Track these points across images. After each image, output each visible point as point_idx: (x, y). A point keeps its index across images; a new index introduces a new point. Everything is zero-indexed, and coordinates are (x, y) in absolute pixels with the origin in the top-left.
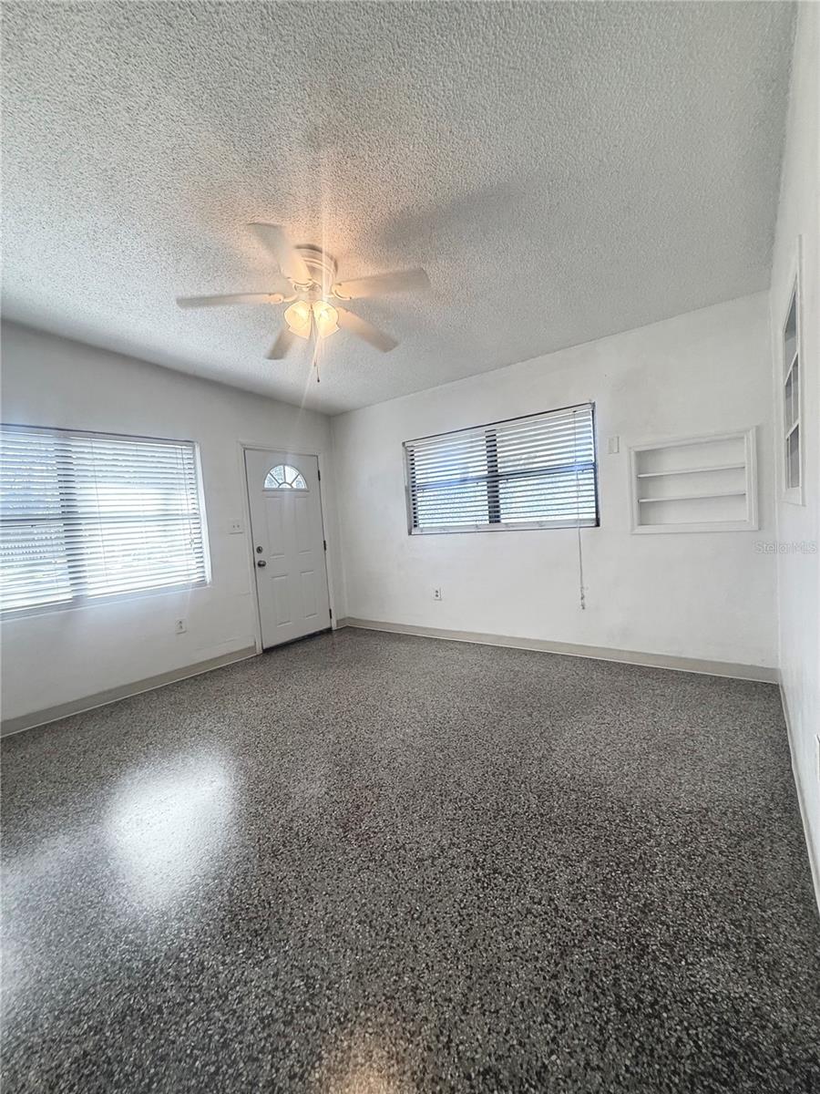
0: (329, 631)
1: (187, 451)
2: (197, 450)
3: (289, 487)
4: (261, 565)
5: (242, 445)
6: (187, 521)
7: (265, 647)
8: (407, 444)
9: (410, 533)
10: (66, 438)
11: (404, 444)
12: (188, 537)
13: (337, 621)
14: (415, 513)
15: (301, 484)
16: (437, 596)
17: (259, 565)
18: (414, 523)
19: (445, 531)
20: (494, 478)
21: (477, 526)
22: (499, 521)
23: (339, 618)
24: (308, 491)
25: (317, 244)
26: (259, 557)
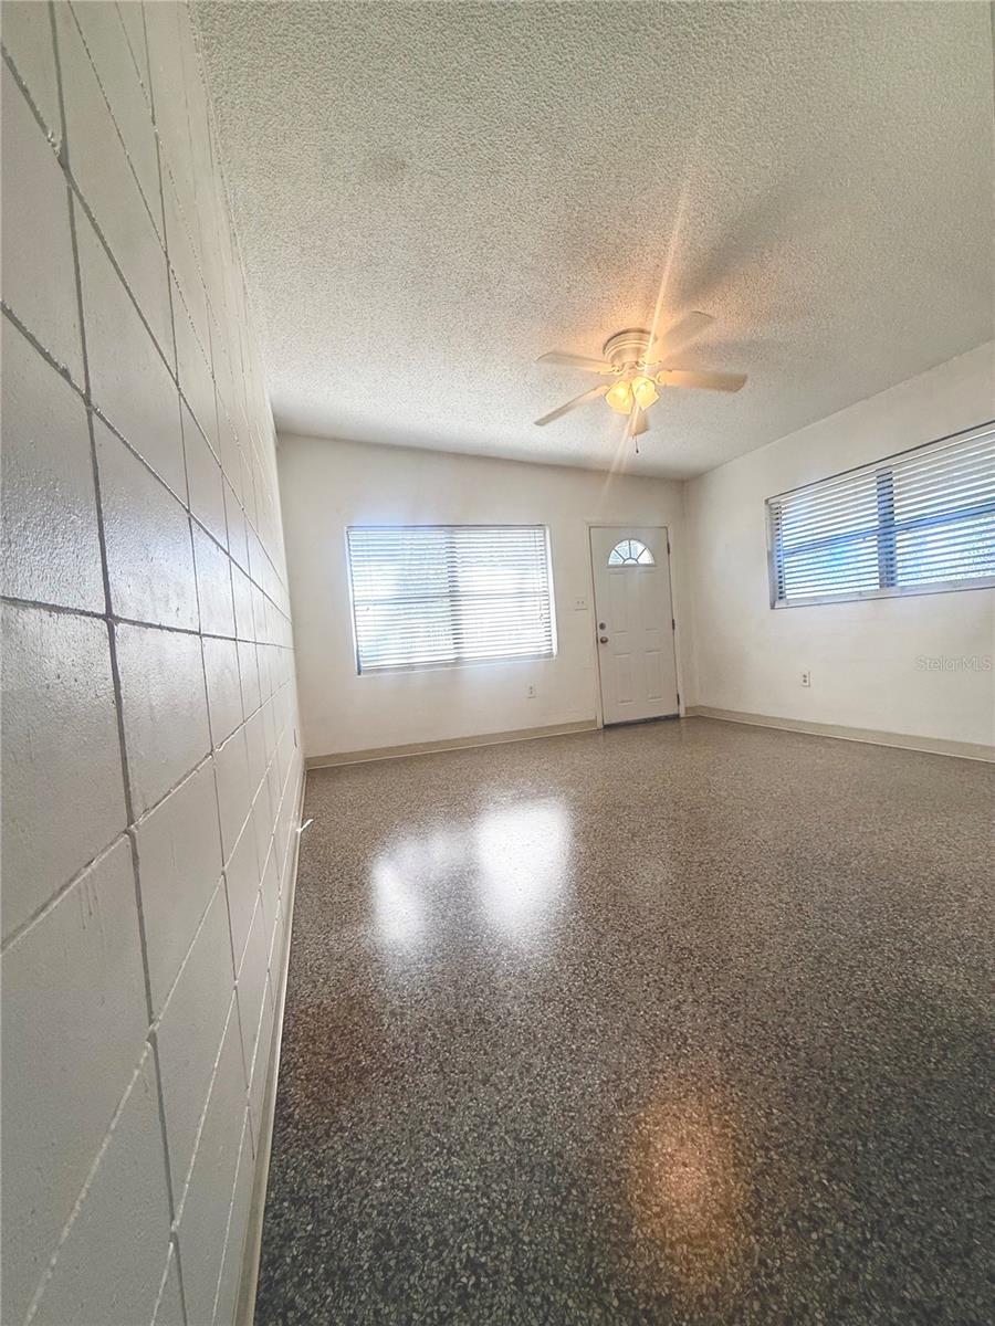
0: (676, 717)
1: (538, 532)
2: (548, 532)
3: (634, 562)
4: (604, 641)
5: (587, 523)
6: (537, 598)
7: (606, 722)
8: (771, 501)
9: (773, 607)
10: (452, 533)
11: (767, 501)
12: (538, 612)
13: (686, 708)
14: (781, 582)
15: (646, 558)
16: (805, 681)
17: (602, 642)
18: (778, 595)
19: (816, 602)
20: (887, 528)
21: (860, 593)
22: (893, 585)
23: (688, 705)
24: (655, 566)
25: (644, 327)
26: (601, 634)
